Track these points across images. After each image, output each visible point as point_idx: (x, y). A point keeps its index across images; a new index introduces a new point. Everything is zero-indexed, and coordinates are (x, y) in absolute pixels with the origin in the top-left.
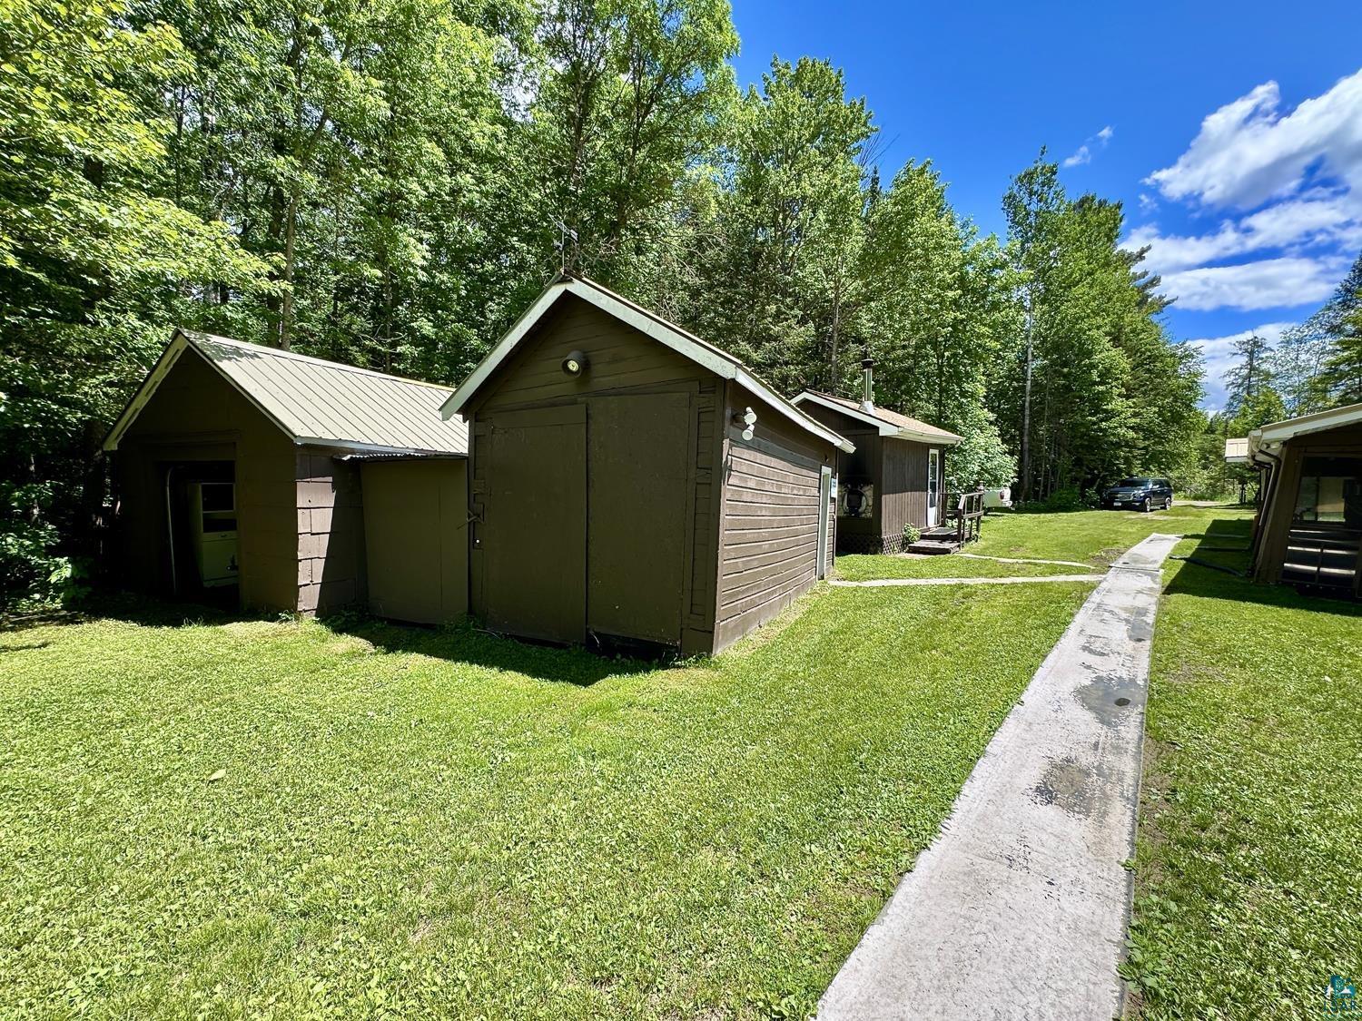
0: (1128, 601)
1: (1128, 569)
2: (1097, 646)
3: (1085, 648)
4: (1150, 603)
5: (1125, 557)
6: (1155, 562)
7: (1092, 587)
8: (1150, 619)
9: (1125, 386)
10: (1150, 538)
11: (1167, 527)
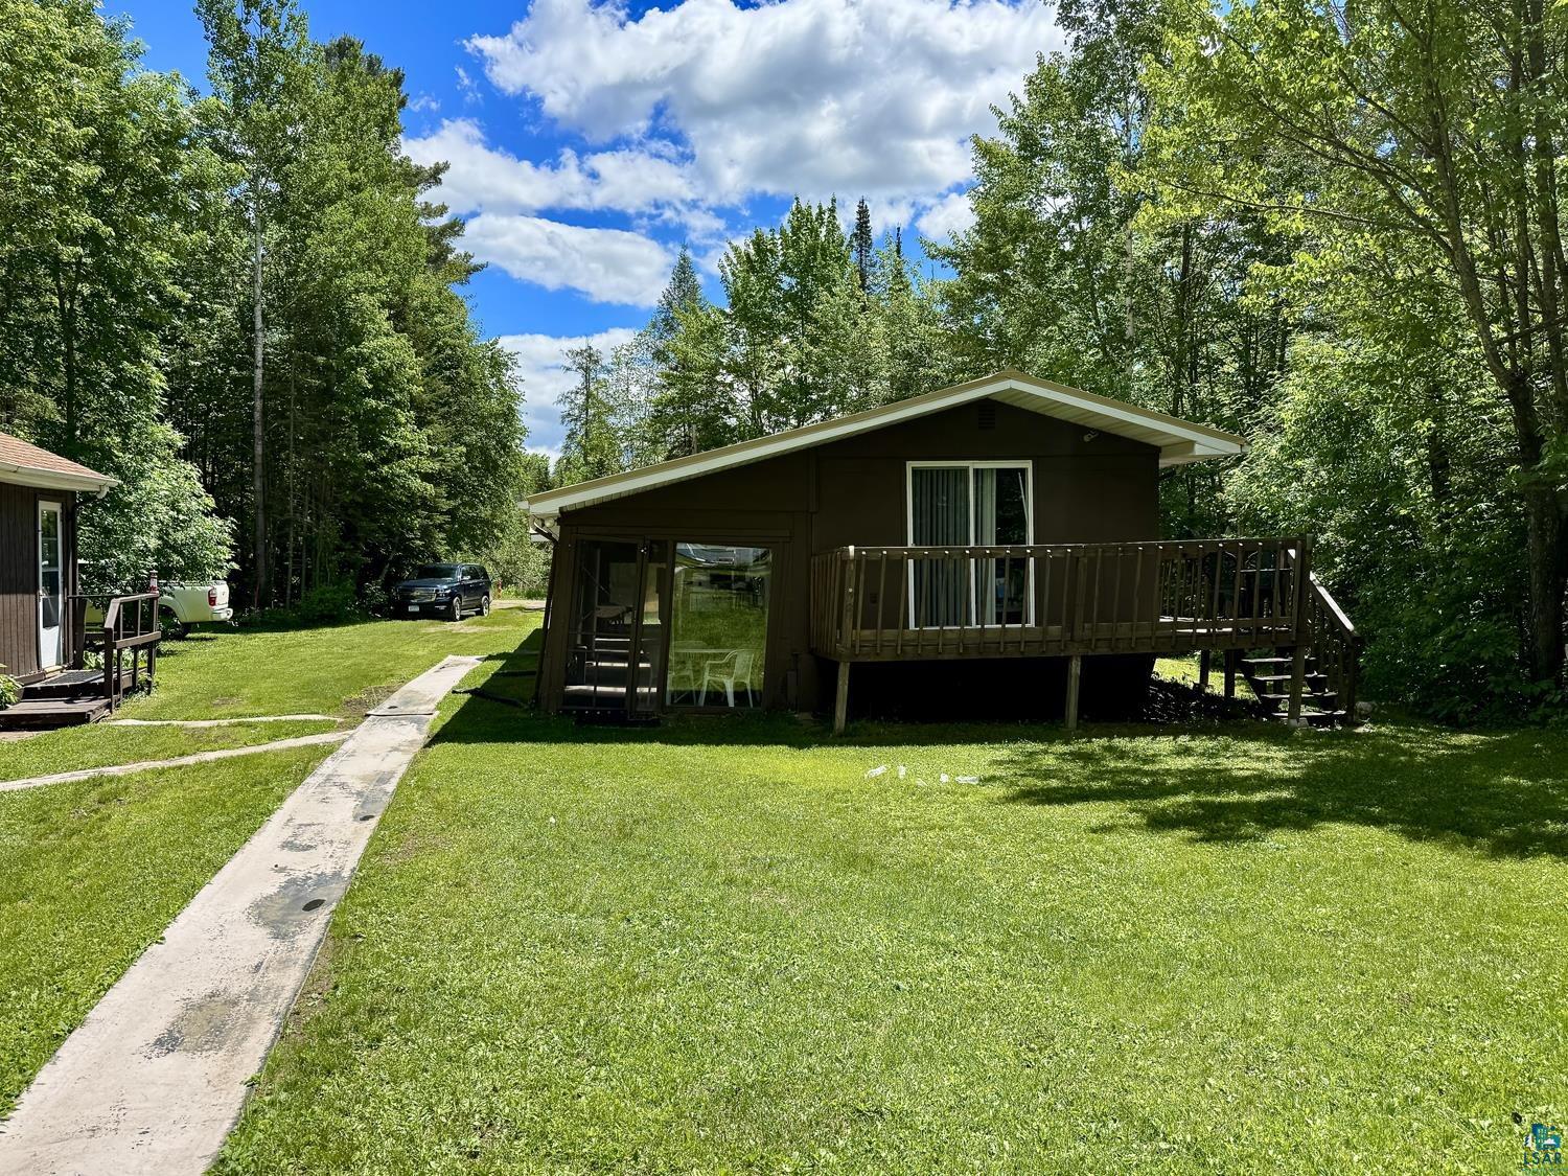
0: (373, 765)
1: (390, 713)
2: (304, 840)
3: (286, 845)
4: (402, 764)
5: (394, 699)
6: (432, 700)
7: (330, 751)
8: (392, 785)
9: (415, 403)
10: (445, 661)
11: (472, 644)
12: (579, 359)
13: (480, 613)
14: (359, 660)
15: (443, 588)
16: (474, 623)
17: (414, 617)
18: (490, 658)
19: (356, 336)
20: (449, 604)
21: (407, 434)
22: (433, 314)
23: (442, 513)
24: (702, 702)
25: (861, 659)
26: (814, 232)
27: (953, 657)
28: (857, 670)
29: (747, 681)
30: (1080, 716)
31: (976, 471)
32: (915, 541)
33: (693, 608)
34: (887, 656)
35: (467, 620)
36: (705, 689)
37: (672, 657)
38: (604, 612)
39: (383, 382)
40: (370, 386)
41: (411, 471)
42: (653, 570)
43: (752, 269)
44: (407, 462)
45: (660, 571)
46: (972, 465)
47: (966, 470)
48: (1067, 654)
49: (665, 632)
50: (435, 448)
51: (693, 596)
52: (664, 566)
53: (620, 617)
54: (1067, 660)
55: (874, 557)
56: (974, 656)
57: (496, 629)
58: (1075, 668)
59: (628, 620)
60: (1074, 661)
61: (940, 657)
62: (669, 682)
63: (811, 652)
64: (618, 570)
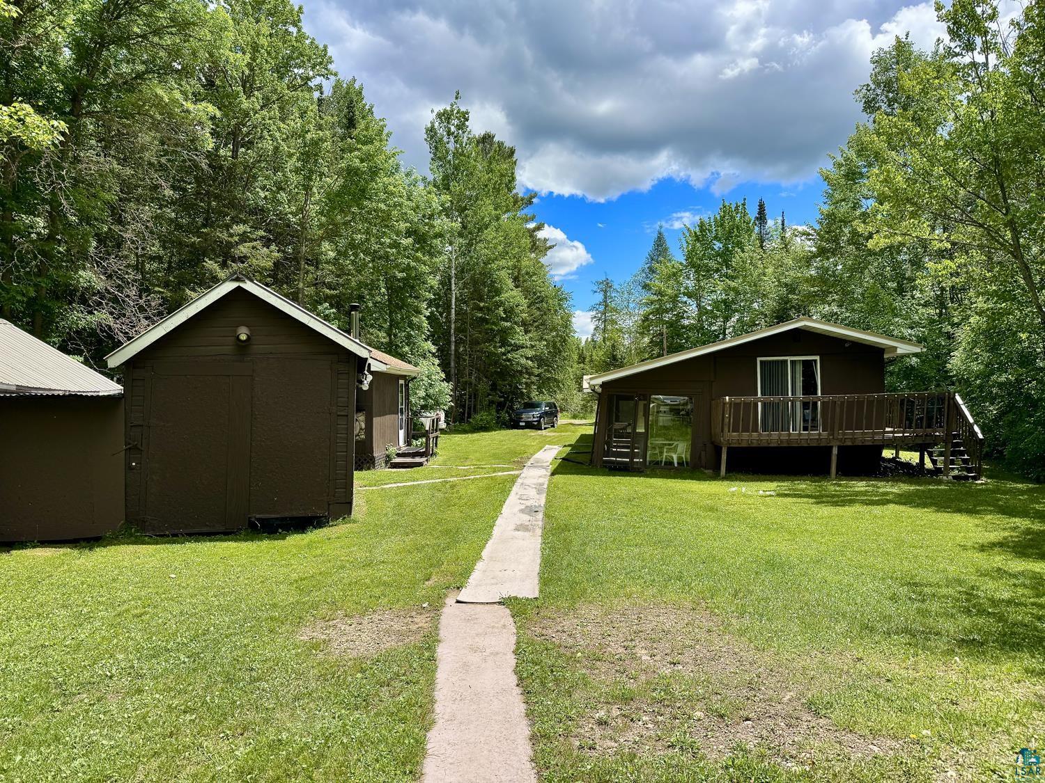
0: (535, 481)
1: (532, 466)
2: (525, 497)
3: (519, 499)
4: (545, 481)
5: (532, 461)
6: (548, 462)
7: (518, 476)
8: (546, 486)
9: (524, 324)
10: (545, 448)
11: (554, 440)
12: (601, 286)
13: (553, 426)
14: (509, 446)
15: (536, 414)
16: (551, 431)
17: (523, 428)
18: (565, 446)
19: (498, 292)
20: (539, 421)
21: (520, 337)
22: (531, 276)
23: (536, 376)
24: (663, 464)
25: (732, 446)
26: (732, 218)
27: (775, 445)
28: (730, 450)
29: (684, 456)
30: (837, 473)
31: (792, 361)
32: (762, 393)
33: (661, 424)
34: (744, 445)
35: (547, 430)
36: (664, 460)
37: (649, 445)
38: (617, 425)
39: (510, 313)
40: (504, 316)
41: (522, 356)
42: (641, 404)
43: (698, 240)
44: (521, 351)
45: (645, 405)
46: (789, 359)
47: (787, 361)
48: (831, 445)
49: (646, 435)
50: (533, 343)
51: (661, 418)
52: (646, 402)
53: (625, 428)
54: (831, 447)
55: (738, 401)
56: (785, 445)
57: (563, 434)
58: (835, 451)
59: (629, 430)
60: (834, 448)
61: (770, 445)
62: (648, 456)
63: (712, 443)
64: (624, 405)
